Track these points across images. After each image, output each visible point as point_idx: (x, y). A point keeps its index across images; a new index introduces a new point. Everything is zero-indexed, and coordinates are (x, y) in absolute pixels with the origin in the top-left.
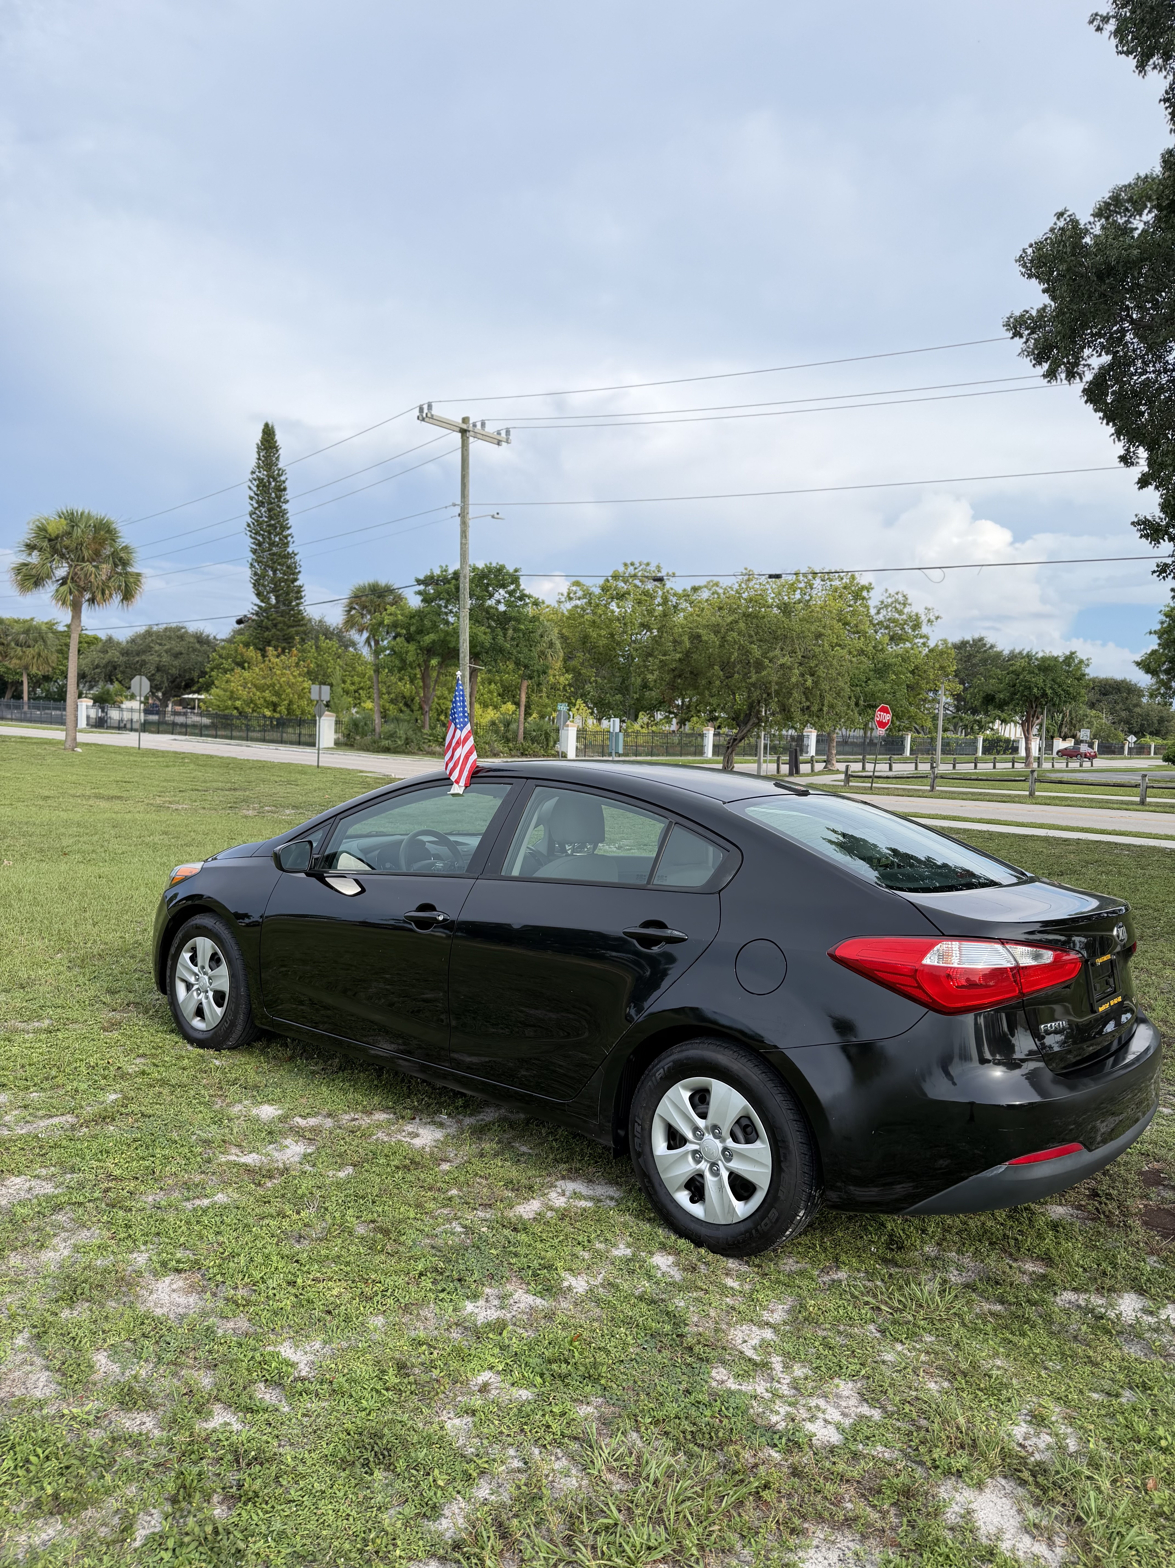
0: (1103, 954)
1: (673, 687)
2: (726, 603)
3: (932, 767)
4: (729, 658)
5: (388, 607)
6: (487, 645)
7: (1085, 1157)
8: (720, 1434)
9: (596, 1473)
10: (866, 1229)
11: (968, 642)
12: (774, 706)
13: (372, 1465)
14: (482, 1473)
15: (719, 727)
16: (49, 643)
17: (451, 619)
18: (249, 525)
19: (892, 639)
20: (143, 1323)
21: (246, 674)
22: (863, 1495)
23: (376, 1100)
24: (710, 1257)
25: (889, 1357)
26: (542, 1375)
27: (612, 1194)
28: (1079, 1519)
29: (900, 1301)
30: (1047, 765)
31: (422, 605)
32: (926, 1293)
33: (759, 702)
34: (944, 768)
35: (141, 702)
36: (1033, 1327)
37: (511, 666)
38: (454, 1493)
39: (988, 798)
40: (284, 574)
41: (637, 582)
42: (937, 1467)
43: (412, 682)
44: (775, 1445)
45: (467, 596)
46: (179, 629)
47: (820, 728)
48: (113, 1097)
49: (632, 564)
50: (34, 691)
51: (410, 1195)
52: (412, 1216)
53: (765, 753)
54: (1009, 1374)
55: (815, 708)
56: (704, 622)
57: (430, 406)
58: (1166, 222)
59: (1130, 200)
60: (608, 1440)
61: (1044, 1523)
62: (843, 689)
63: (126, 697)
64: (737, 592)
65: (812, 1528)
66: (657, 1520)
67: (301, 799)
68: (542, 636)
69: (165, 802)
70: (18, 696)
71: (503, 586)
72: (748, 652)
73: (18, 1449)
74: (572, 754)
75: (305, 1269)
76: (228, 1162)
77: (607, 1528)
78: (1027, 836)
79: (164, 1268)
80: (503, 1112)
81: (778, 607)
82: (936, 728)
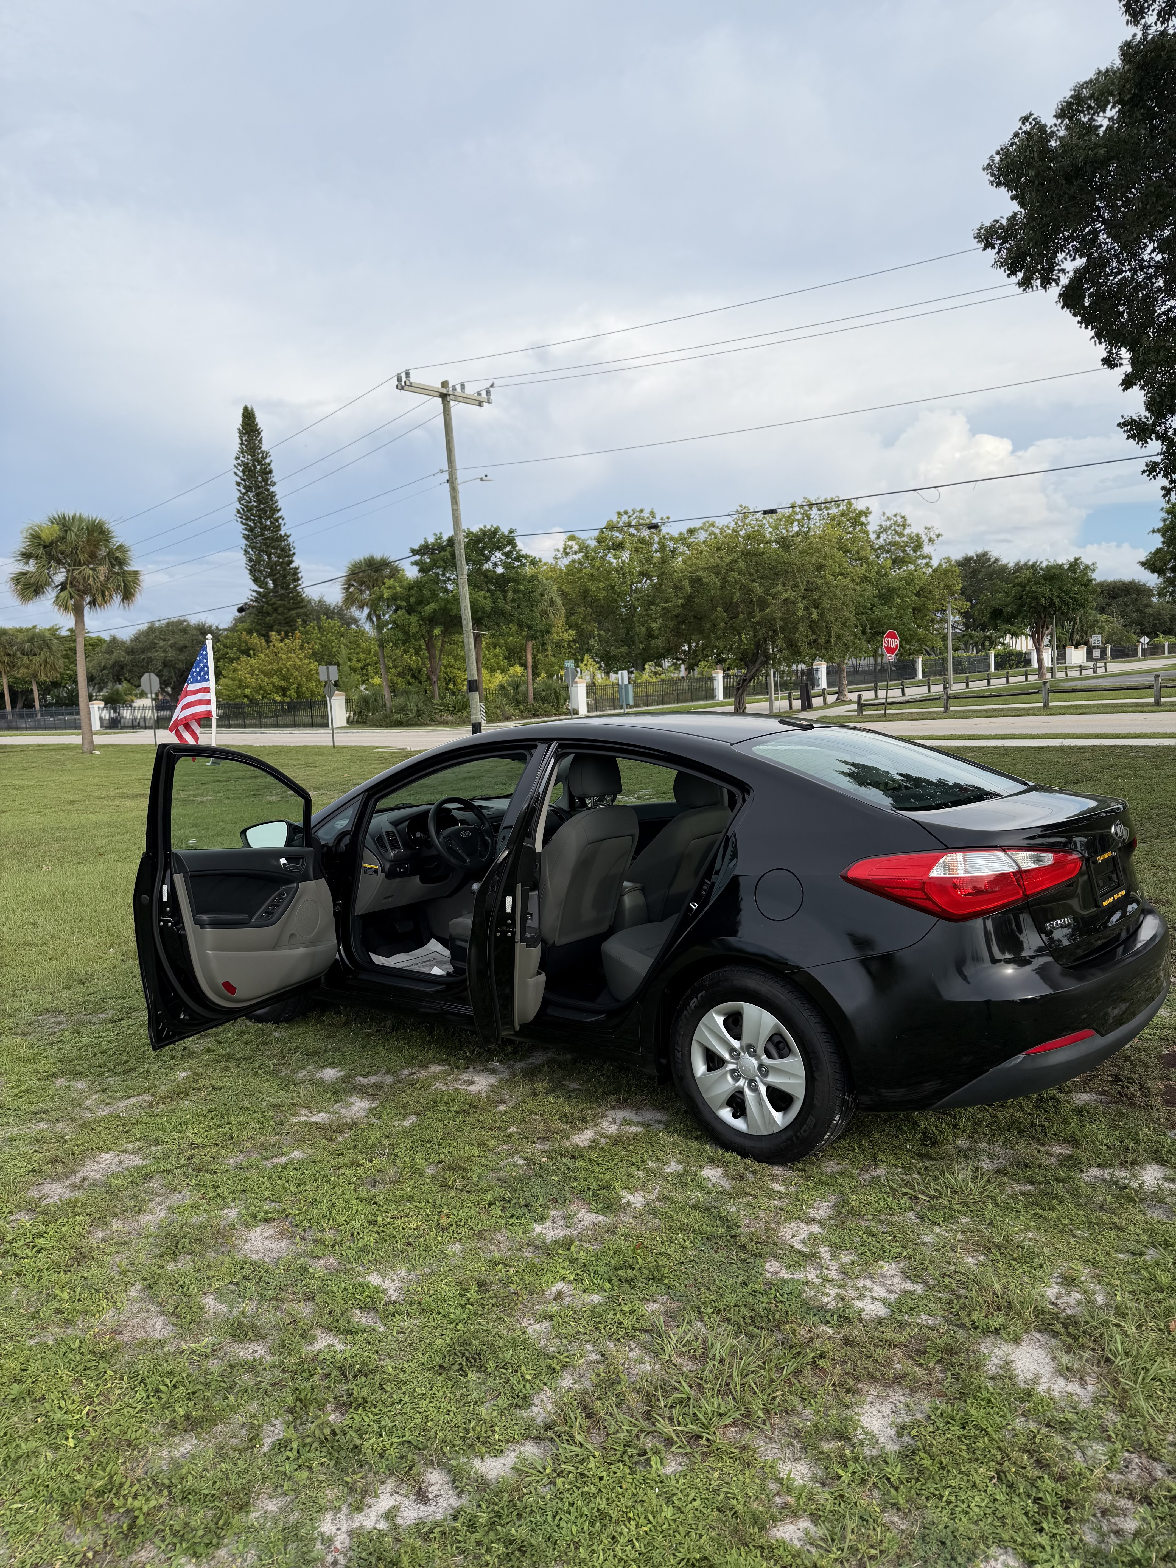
0: (1104, 851)
1: (677, 632)
2: (724, 543)
3: (945, 688)
4: (732, 598)
5: (386, 580)
6: (488, 609)
7: (1099, 1042)
8: (777, 1316)
9: (667, 1358)
10: (900, 1130)
11: (971, 558)
12: (780, 643)
13: (465, 1368)
14: (564, 1366)
15: (729, 669)
16: (54, 649)
17: (450, 587)
18: (239, 512)
19: (894, 562)
20: (242, 1268)
21: (252, 661)
22: (911, 1357)
23: (430, 1054)
24: (756, 1166)
25: (928, 1239)
26: (610, 1281)
27: (660, 1118)
28: (1108, 1360)
29: (936, 1190)
30: (1060, 675)
31: (419, 575)
32: (960, 1181)
33: (765, 640)
34: (957, 688)
35: (153, 699)
36: (1061, 1201)
37: (514, 628)
38: (541, 1385)
39: (1002, 713)
40: (279, 557)
41: (632, 530)
42: (976, 1328)
43: (417, 653)
44: (828, 1322)
45: (464, 562)
46: (180, 622)
47: (829, 660)
48: (184, 1074)
49: (626, 513)
50: (44, 698)
51: (473, 1136)
52: (476, 1154)
53: (776, 690)
54: (1040, 1244)
55: (822, 641)
56: (703, 565)
57: (408, 375)
58: (1130, 117)
59: (1092, 97)
60: (675, 1330)
61: (1075, 1366)
62: (848, 619)
63: (136, 696)
64: (734, 530)
65: (866, 1388)
66: (725, 1390)
67: (322, 780)
68: (542, 595)
69: (189, 796)
70: (30, 705)
71: (499, 549)
72: (750, 591)
73: (148, 1381)
74: (583, 710)
75: (383, 1209)
76: (299, 1123)
77: (681, 1402)
78: (1043, 747)
79: (254, 1219)
80: (550, 1054)
81: (776, 542)
82: (946, 648)
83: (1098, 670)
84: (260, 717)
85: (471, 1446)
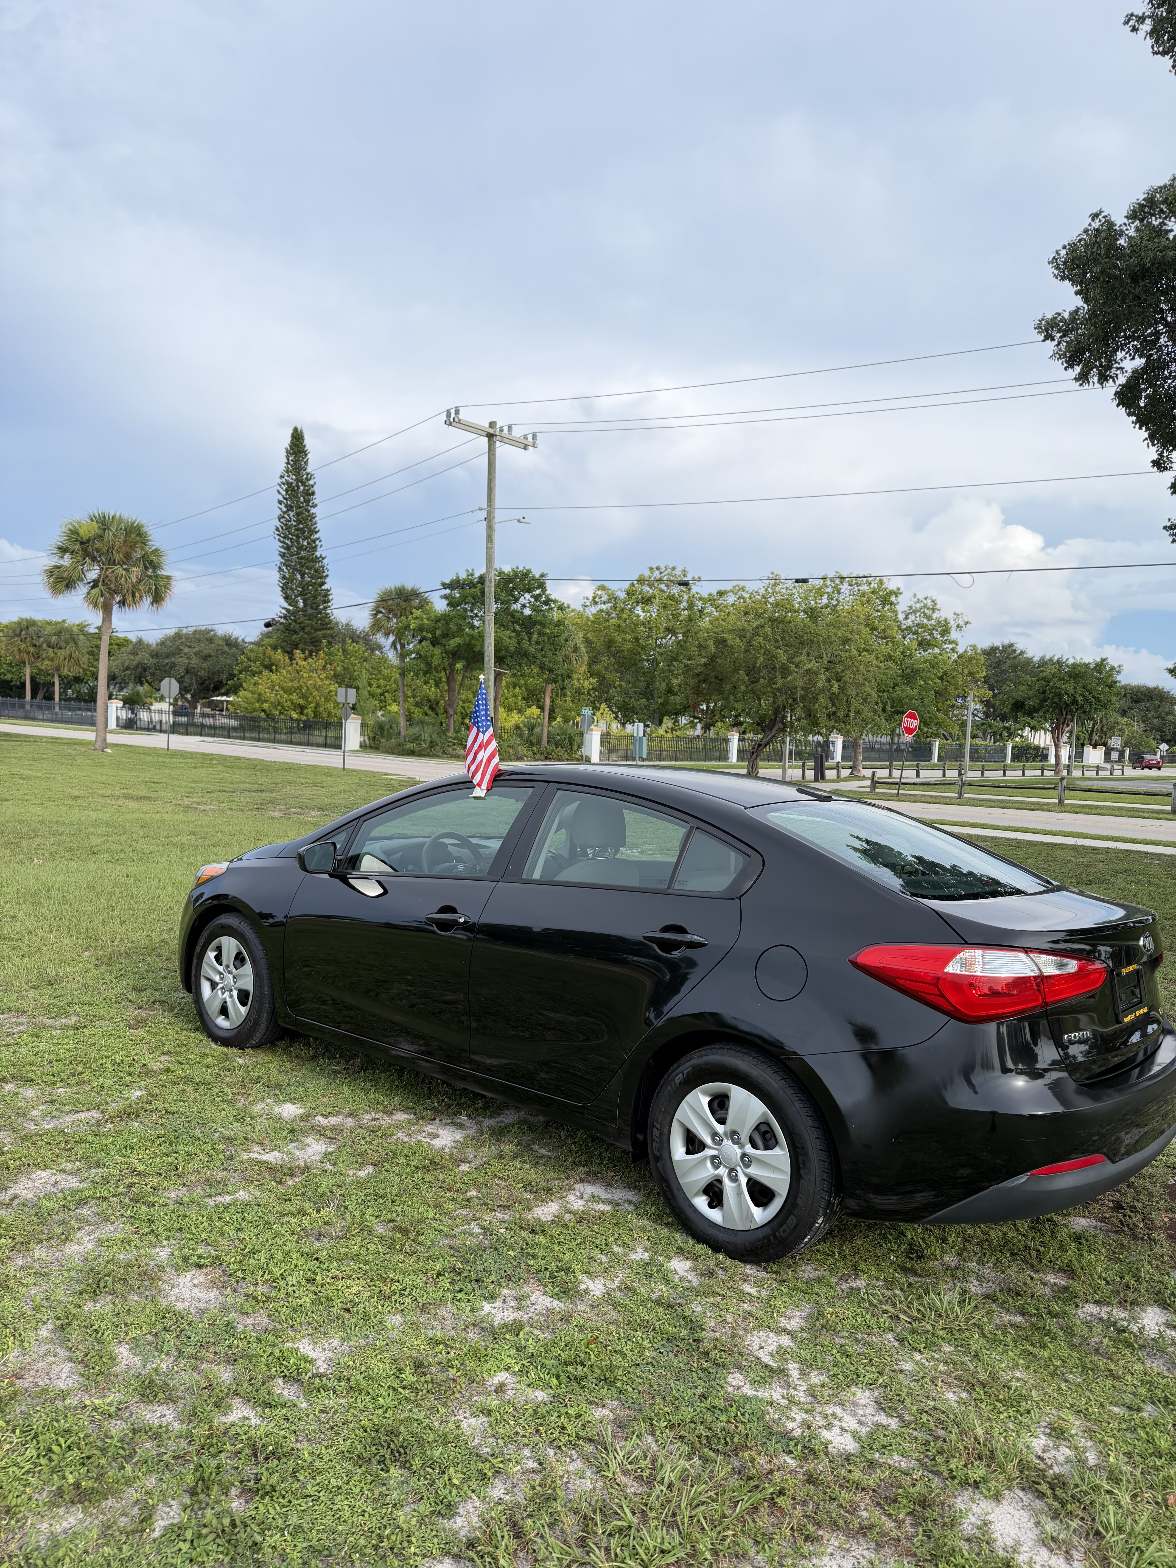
0: (1129, 964)
1: (697, 691)
2: (752, 608)
3: (960, 774)
4: (755, 663)
5: (414, 610)
6: (512, 649)
7: (1107, 1169)
8: (736, 1440)
9: (611, 1475)
10: (885, 1238)
11: (997, 648)
12: (799, 712)
13: (388, 1462)
14: (497, 1473)
15: (744, 733)
16: (80, 644)
17: (477, 623)
18: (277, 529)
19: (920, 644)
20: (164, 1317)
21: (274, 677)
22: (879, 1504)
23: (397, 1100)
24: (728, 1262)
25: (907, 1366)
26: (558, 1377)
27: (630, 1198)
28: (1098, 1533)
29: (919, 1311)
30: (1077, 773)
31: (448, 609)
32: (945, 1301)
33: (784, 708)
34: (972, 775)
35: (170, 704)
36: (1053, 1339)
37: (536, 670)
38: (469, 1492)
39: (1016, 805)
40: (312, 578)
41: (663, 587)
42: (953, 1478)
43: (437, 685)
44: (791, 1452)
45: (493, 600)
46: (208, 631)
47: (846, 734)
48: (138, 1093)
49: (658, 568)
50: (65, 692)
51: (429, 1196)
52: (431, 1216)
53: (790, 758)
54: (1029, 1385)
55: (841, 714)
56: (730, 627)
57: (457, 411)
59: (1165, 201)
60: (623, 1443)
61: (1061, 1536)
62: (869, 695)
63: (156, 699)
64: (763, 596)
65: (827, 1536)
66: (671, 1523)
67: (327, 801)
68: (567, 640)
69: (192, 803)
70: (49, 697)
71: (529, 591)
72: (774, 657)
73: (41, 1438)
74: (595, 758)
75: (324, 1267)
76: (250, 1160)
77: (621, 1530)
78: (1056, 844)
79: (186, 1263)
80: (522, 1114)
81: (805, 612)
82: (965, 734)
83: (1115, 772)
84: (275, 732)
85: (383, 1557)
